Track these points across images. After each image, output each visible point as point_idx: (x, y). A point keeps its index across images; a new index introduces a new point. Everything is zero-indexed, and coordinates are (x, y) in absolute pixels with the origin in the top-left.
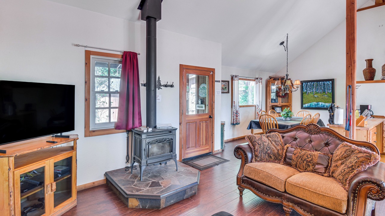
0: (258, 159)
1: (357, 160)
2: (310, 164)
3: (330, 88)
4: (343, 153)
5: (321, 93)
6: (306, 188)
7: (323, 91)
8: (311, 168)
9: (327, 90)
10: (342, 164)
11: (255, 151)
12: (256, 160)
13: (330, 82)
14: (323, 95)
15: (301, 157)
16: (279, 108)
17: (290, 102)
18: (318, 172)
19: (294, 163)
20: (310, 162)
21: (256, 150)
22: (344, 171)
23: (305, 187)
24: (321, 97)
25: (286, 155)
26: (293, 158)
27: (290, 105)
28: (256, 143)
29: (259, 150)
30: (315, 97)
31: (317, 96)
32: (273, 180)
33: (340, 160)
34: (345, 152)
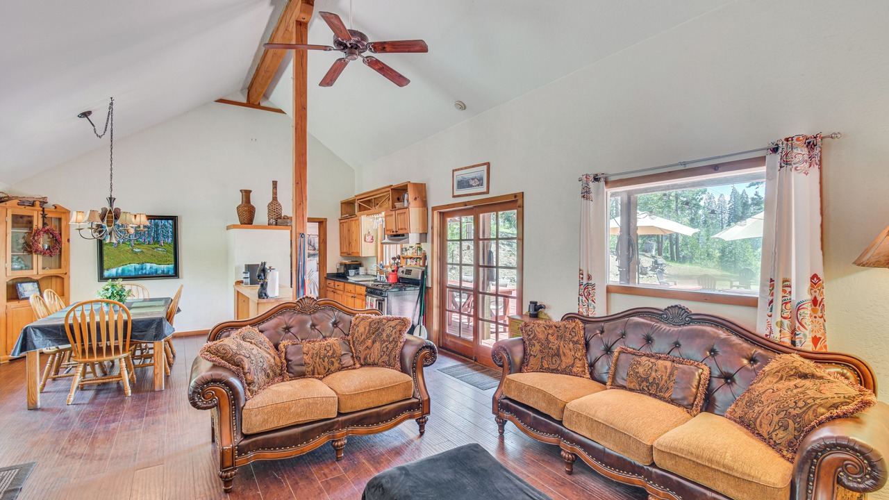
0: (254, 389)
1: (394, 331)
2: (333, 359)
3: (170, 234)
4: (367, 328)
5: (149, 244)
6: (371, 389)
7: (154, 240)
8: (336, 365)
9: (163, 239)
10: (374, 342)
11: (245, 374)
12: (252, 392)
13: (170, 221)
14: (154, 249)
15: (317, 354)
16: (31, 284)
17: (66, 267)
18: (347, 367)
19: (310, 369)
20: (332, 356)
21: (246, 371)
22: (388, 348)
23: (369, 388)
24: (151, 253)
25: (288, 361)
26: (307, 361)
27: (66, 274)
28: (241, 357)
29: (252, 369)
30: (136, 253)
31: (139, 250)
32: (321, 405)
33: (368, 338)
34: (370, 326)
